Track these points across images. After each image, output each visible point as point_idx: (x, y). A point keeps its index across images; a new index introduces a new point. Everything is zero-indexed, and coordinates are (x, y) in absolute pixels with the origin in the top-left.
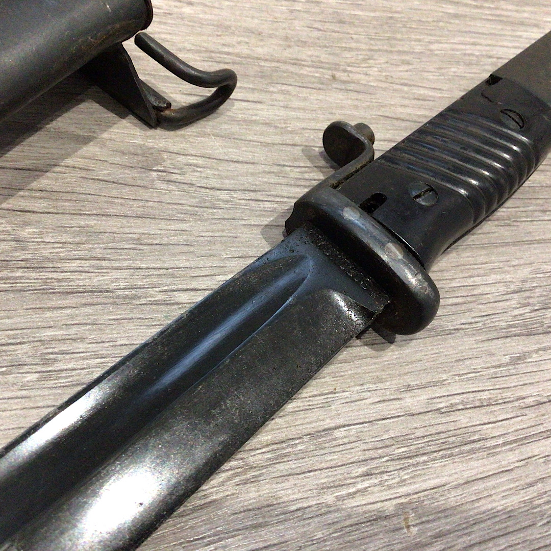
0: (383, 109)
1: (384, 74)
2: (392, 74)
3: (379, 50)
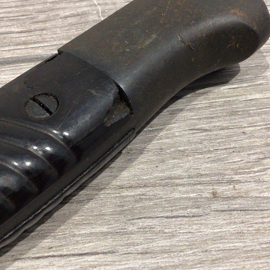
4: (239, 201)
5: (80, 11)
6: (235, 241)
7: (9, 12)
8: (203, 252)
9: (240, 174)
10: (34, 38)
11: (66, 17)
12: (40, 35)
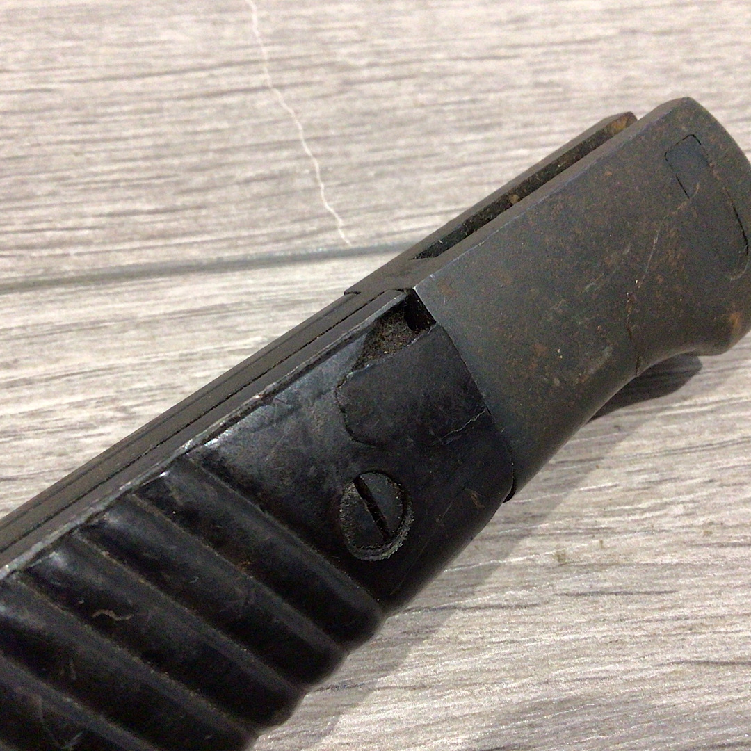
0: (692, 639)
1: (700, 520)
2: (726, 516)
3: (691, 448)
4: (611, 573)
5: (276, 168)
6: (607, 659)
7: (131, 170)
8: (540, 684)
9: (613, 514)
10: (184, 224)
11: (248, 181)
12: (196, 219)
